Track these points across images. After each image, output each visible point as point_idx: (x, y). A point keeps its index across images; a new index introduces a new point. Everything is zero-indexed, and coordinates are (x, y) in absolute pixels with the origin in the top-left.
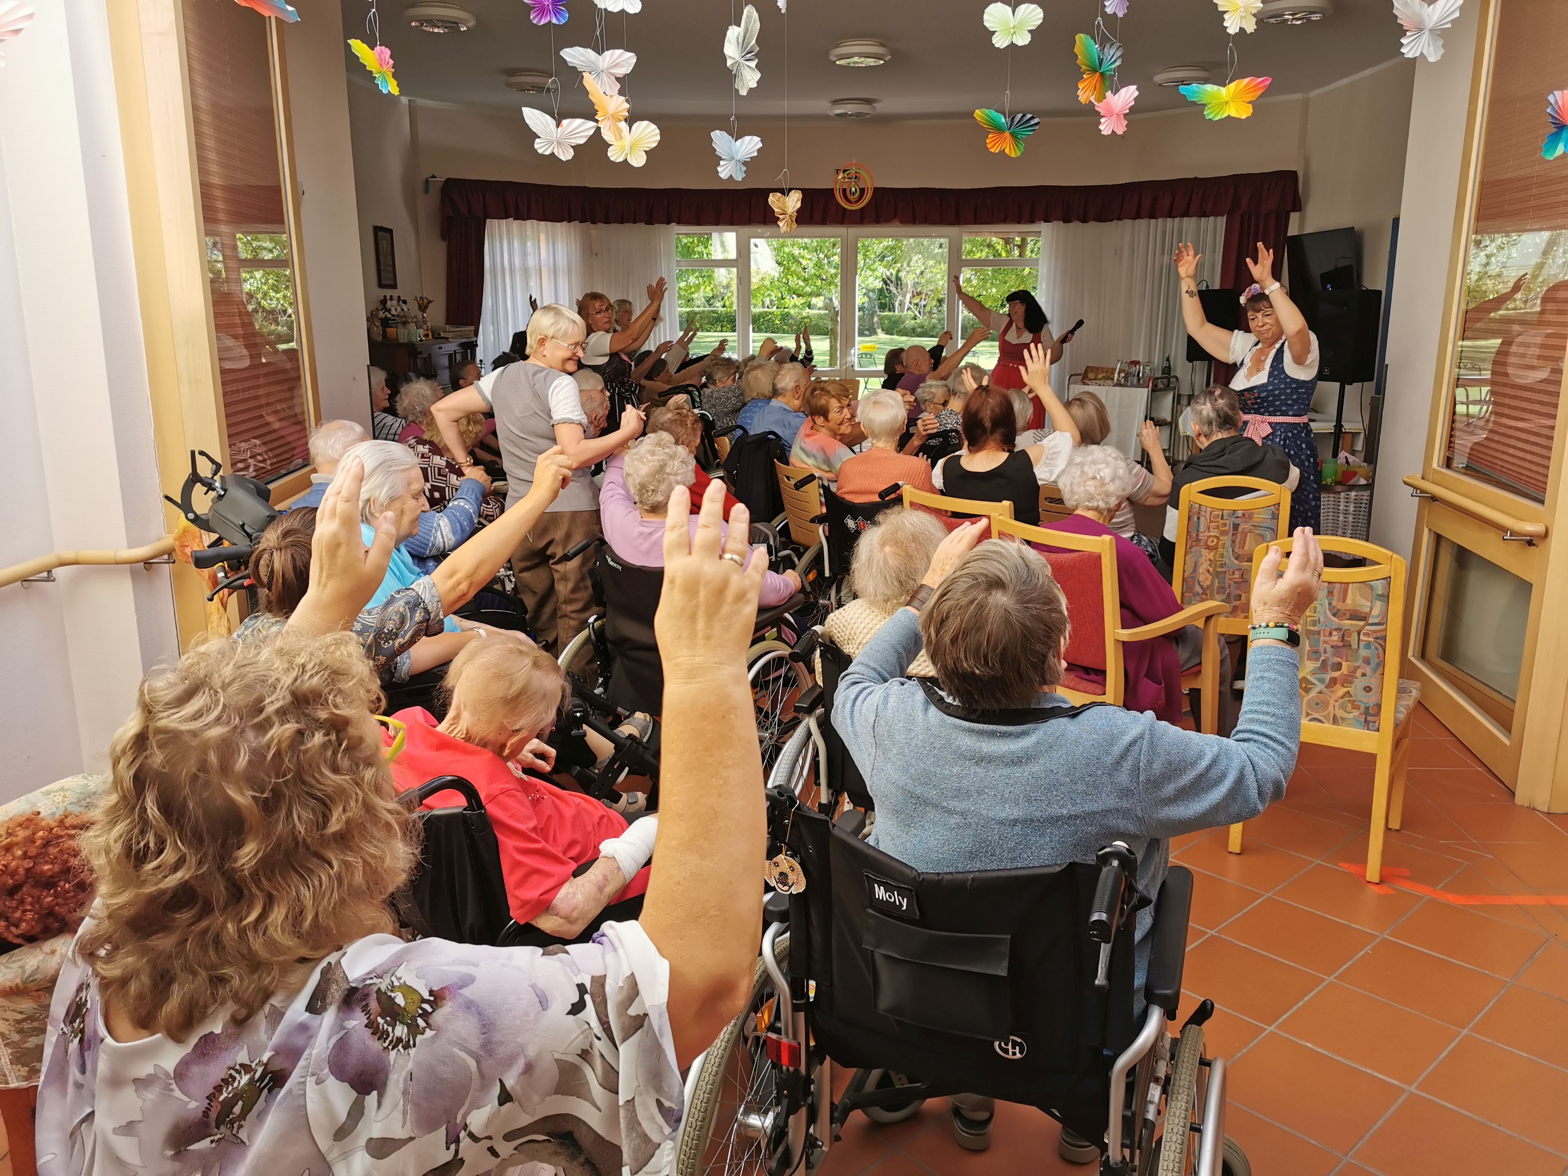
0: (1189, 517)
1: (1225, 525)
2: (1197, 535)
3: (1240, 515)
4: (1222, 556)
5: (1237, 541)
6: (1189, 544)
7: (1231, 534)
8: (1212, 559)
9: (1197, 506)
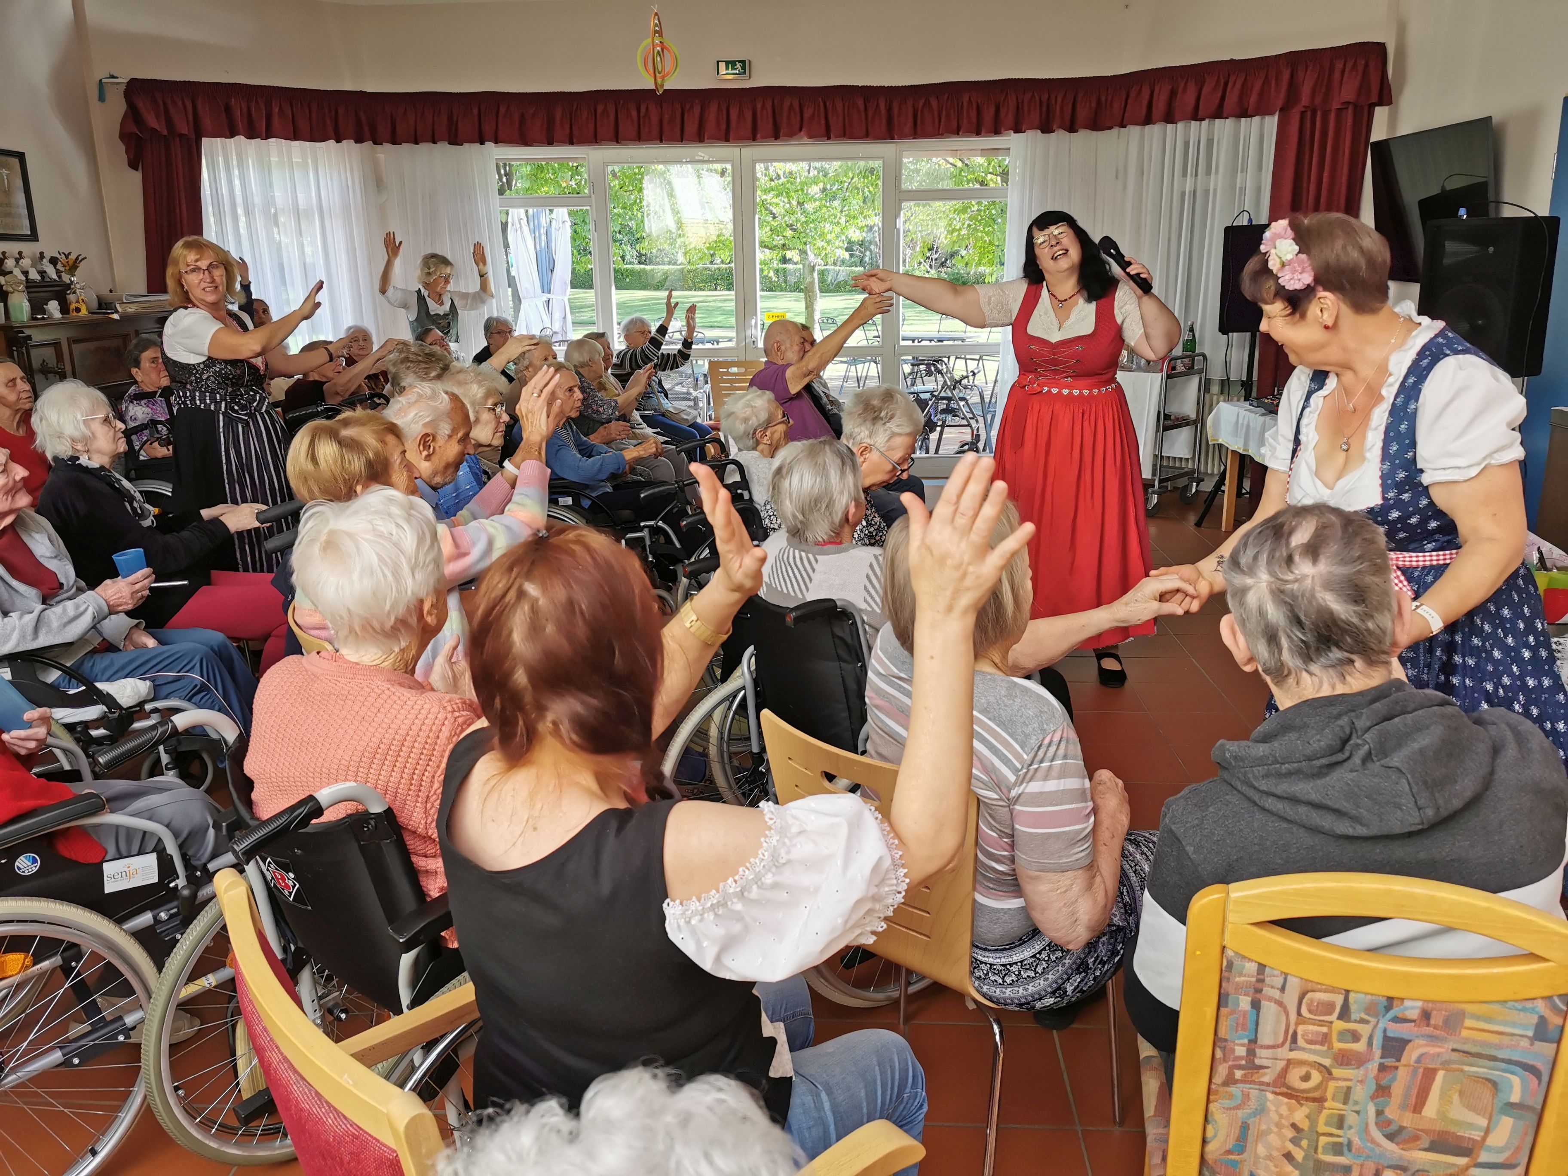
0: (1222, 1000)
1: (1355, 1037)
2: (1251, 1053)
3: (1414, 1014)
4: (1340, 1122)
5: (1398, 1089)
6: (1222, 1071)
7: (1373, 1066)
8: (1305, 1125)
9: (1251, 967)
